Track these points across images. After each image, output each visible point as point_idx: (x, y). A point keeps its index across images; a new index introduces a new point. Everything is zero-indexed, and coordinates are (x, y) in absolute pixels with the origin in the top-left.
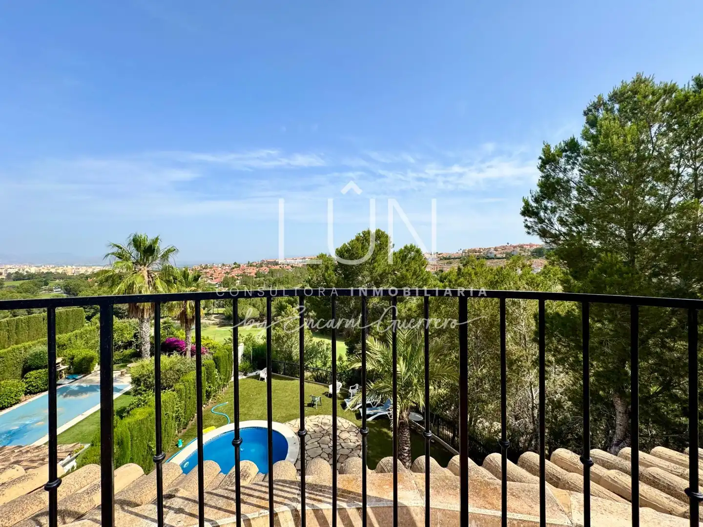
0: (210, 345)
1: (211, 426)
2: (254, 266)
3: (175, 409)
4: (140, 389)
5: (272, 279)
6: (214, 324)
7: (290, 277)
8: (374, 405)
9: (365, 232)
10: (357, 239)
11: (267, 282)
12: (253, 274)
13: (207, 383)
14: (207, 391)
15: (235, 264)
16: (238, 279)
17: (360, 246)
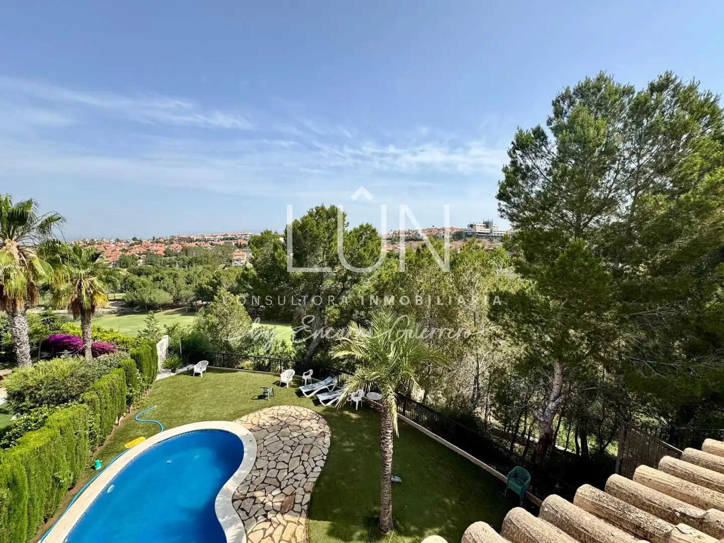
0: (118, 340)
1: (138, 437)
2: (161, 243)
3: (89, 425)
4: (24, 406)
5: (187, 258)
6: (110, 313)
7: (210, 255)
8: (330, 389)
9: (318, 207)
10: (311, 215)
11: (181, 262)
12: (161, 252)
13: (126, 387)
14: (127, 397)
15: (134, 239)
16: (140, 258)
17: (315, 223)
